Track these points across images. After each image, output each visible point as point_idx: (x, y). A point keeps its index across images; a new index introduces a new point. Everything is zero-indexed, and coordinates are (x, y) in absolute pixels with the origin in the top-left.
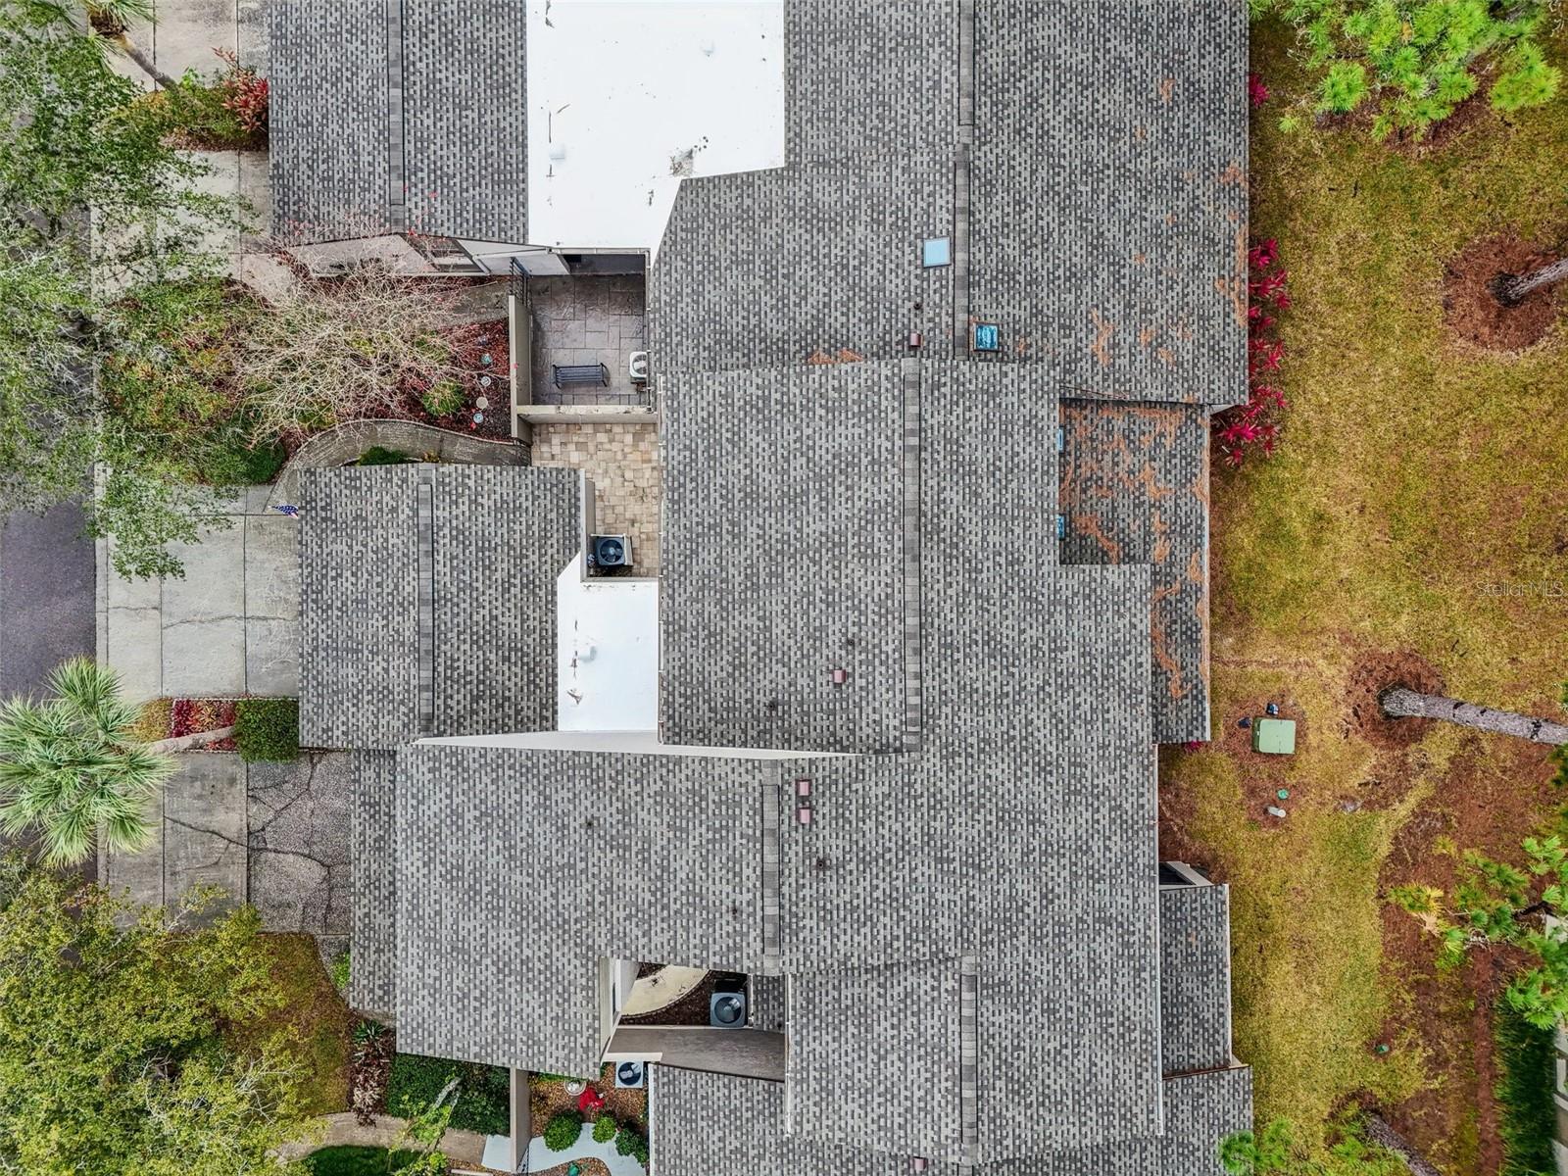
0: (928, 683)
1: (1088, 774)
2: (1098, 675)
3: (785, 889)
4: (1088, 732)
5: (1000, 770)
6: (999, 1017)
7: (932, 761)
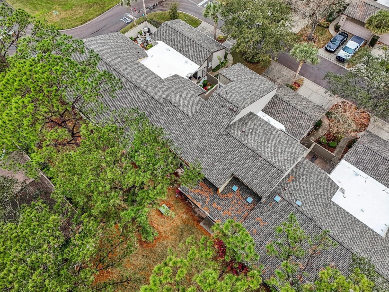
0: (233, 139)
1: (198, 153)
2: (210, 166)
3: (224, 100)
4: (204, 157)
5: (211, 140)
6: (181, 115)
7: (222, 131)
